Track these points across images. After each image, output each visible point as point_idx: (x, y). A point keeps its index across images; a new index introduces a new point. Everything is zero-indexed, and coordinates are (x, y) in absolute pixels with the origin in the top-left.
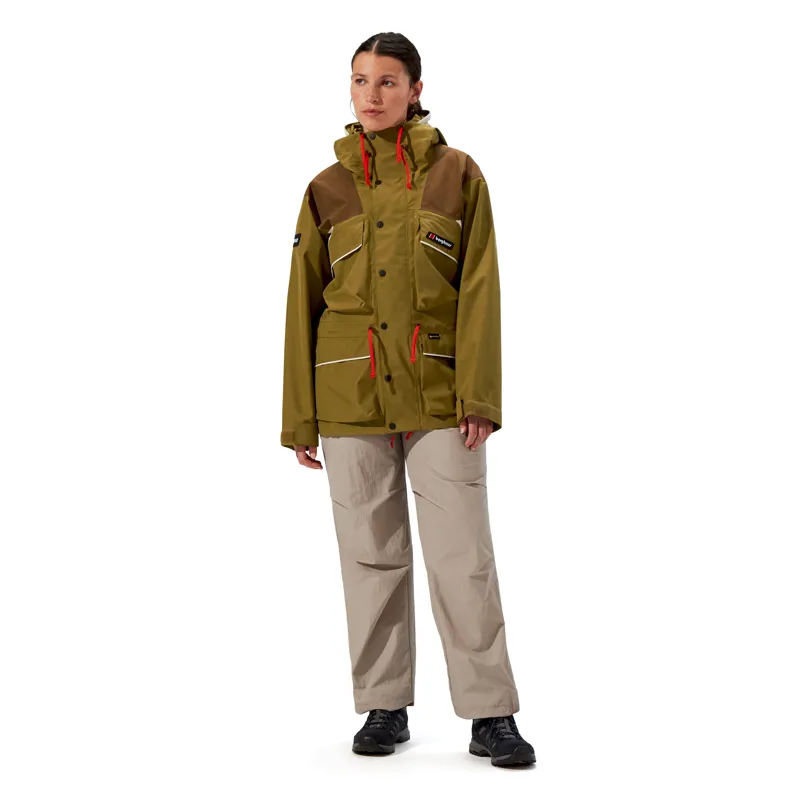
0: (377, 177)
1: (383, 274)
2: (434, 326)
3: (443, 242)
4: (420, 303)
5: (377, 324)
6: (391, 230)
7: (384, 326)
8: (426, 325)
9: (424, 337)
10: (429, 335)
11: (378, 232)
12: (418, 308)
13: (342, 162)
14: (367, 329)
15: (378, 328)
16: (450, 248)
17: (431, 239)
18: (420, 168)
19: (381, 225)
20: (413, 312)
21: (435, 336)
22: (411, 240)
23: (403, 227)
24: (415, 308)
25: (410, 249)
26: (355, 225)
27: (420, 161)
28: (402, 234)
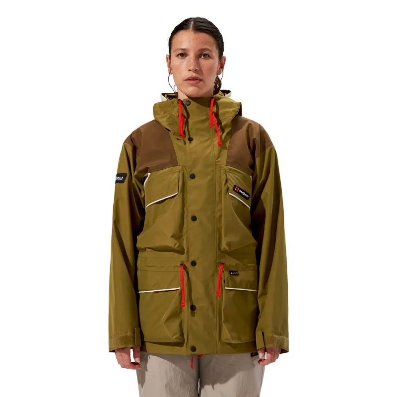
0: (189, 135)
1: (194, 219)
2: (234, 264)
3: (244, 194)
4: (224, 246)
5: (188, 261)
6: (201, 181)
7: (194, 264)
8: (227, 263)
9: (227, 274)
10: (230, 272)
11: (190, 183)
12: (222, 250)
13: (160, 121)
14: (179, 264)
15: (188, 265)
16: (247, 199)
17: (236, 191)
18: (227, 131)
19: (193, 176)
20: (219, 253)
21: (234, 273)
22: (218, 191)
23: (211, 180)
24: (219, 249)
25: (217, 199)
26: (171, 175)
27: (226, 126)
28: (211, 185)
